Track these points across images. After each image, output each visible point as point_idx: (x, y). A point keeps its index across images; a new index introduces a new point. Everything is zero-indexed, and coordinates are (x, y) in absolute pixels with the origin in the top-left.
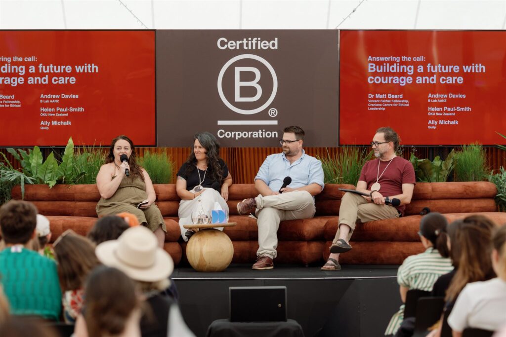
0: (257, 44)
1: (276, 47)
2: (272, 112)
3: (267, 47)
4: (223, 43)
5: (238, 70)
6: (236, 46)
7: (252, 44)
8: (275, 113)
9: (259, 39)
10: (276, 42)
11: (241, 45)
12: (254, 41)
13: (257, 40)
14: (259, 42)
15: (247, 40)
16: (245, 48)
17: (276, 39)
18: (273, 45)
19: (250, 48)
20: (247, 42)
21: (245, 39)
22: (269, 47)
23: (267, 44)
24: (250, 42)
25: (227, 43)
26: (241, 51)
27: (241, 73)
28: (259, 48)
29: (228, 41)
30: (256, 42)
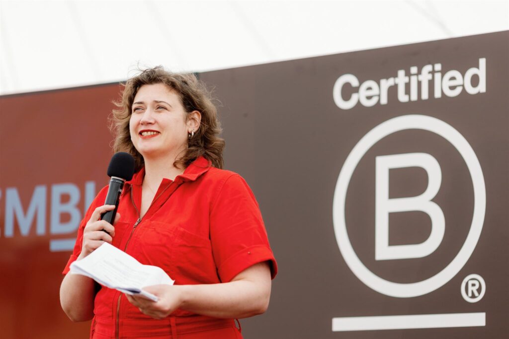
0: (431, 83)
1: (482, 88)
2: (470, 288)
3: (458, 91)
4: (348, 91)
5: (384, 164)
6: (379, 96)
7: (419, 84)
8: (479, 290)
9: (438, 67)
10: (481, 71)
11: (393, 90)
12: (425, 77)
13: (433, 72)
14: (438, 76)
15: (408, 74)
16: (402, 97)
17: (482, 62)
18: (475, 81)
19: (414, 97)
20: (406, 79)
21: (401, 73)
22: (464, 90)
23: (459, 80)
24: (414, 80)
25: (356, 90)
26: (394, 108)
27: (394, 174)
28: (438, 94)
29: (361, 82)
30: (430, 77)
